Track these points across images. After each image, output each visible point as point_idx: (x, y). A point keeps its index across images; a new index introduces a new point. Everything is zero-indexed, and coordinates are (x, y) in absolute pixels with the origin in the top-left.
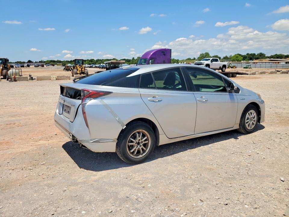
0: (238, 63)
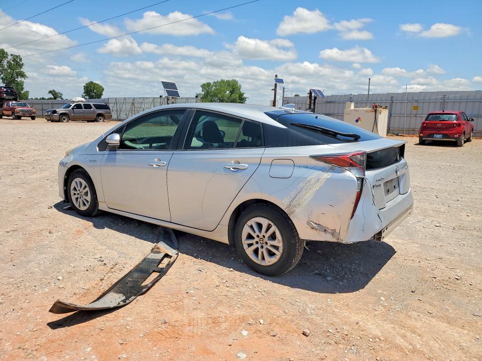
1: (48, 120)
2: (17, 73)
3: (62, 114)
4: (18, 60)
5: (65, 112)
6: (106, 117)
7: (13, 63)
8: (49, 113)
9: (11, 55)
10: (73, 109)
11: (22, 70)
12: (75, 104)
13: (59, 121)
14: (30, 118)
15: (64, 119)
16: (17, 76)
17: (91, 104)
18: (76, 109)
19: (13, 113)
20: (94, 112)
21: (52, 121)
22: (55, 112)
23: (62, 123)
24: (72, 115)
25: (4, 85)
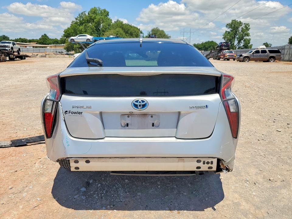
0: (41, 47)
1: (238, 61)
2: (245, 34)
3: (245, 57)
4: (248, 26)
5: (247, 55)
6: (276, 58)
7: (244, 28)
8: (238, 56)
9: (244, 24)
10: (253, 53)
11: (248, 32)
12: (255, 50)
13: (243, 61)
14: (233, 60)
15: (246, 60)
16: (245, 36)
17: (267, 50)
18: (255, 53)
19: (224, 57)
20: (267, 56)
21: (240, 61)
22: (241, 56)
23: (244, 62)
24: (252, 57)
25: (224, 42)
